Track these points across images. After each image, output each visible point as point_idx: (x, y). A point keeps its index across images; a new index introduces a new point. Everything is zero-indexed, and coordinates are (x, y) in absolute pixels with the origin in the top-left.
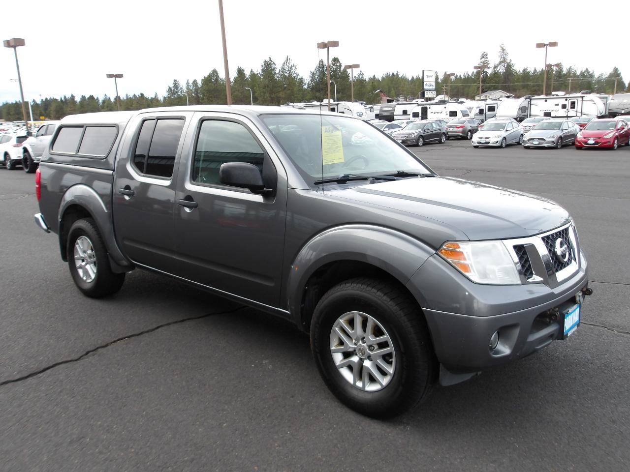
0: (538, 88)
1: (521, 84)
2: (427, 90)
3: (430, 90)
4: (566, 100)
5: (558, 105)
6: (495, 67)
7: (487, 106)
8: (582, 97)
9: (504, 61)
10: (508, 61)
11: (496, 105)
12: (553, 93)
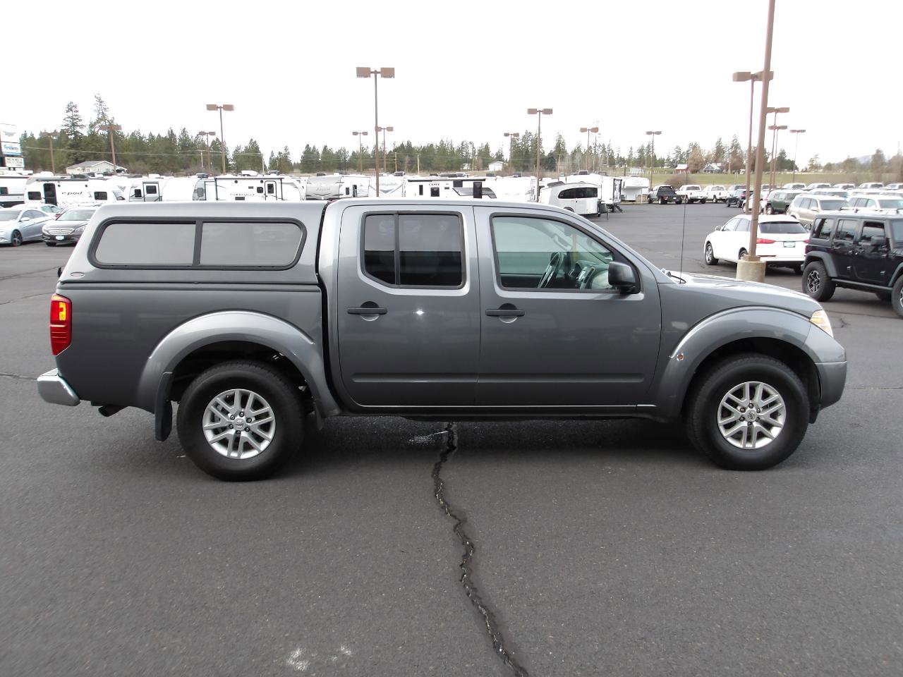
0: (161, 161)
1: (134, 153)
2: (8, 156)
3: (13, 156)
4: (262, 182)
5: (252, 188)
6: (92, 126)
7: (145, 185)
8: (281, 179)
9: (104, 118)
10: (110, 119)
11: (156, 185)
12: (244, 172)
